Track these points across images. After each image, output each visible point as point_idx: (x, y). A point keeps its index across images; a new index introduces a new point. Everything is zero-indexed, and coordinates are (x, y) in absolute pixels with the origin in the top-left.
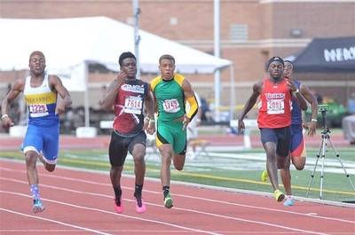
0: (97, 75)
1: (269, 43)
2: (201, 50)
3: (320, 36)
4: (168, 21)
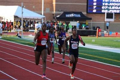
0: (16, 18)
1: (54, 12)
3: (65, 11)
4: (32, 7)
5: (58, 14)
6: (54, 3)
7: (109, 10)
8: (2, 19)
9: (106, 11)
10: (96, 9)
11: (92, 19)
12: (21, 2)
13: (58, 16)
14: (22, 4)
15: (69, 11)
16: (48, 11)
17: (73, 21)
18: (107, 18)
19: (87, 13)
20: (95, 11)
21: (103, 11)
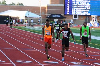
0: (26, 17)
1: (46, 14)
2: (38, 15)
3: (52, 14)
4: (35, 11)
5: (49, 15)
6: (47, 9)
7: (75, 13)
8: (18, 18)
9: (74, 14)
10: (69, 12)
11: (67, 18)
12: (28, 9)
13: (49, 16)
14: (28, 10)
15: (54, 14)
16: (43, 13)
17: (56, 19)
18: (74, 17)
19: (64, 15)
20: (68, 14)
21: (72, 14)
